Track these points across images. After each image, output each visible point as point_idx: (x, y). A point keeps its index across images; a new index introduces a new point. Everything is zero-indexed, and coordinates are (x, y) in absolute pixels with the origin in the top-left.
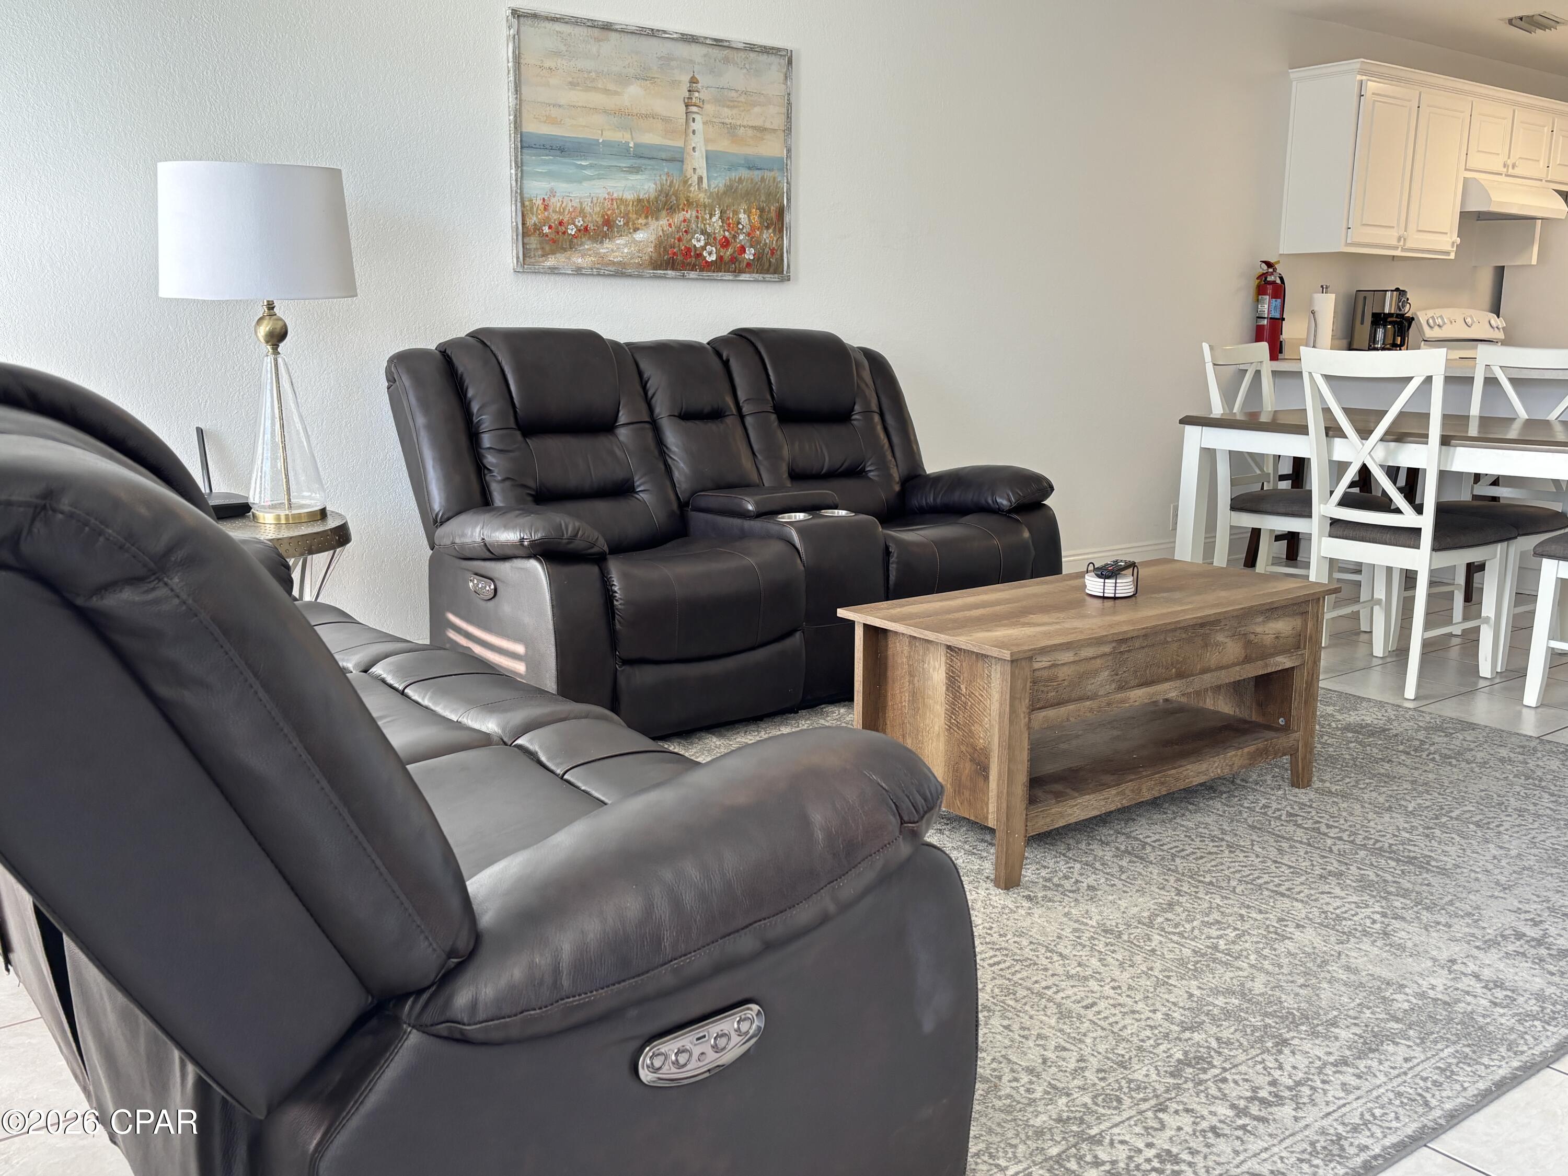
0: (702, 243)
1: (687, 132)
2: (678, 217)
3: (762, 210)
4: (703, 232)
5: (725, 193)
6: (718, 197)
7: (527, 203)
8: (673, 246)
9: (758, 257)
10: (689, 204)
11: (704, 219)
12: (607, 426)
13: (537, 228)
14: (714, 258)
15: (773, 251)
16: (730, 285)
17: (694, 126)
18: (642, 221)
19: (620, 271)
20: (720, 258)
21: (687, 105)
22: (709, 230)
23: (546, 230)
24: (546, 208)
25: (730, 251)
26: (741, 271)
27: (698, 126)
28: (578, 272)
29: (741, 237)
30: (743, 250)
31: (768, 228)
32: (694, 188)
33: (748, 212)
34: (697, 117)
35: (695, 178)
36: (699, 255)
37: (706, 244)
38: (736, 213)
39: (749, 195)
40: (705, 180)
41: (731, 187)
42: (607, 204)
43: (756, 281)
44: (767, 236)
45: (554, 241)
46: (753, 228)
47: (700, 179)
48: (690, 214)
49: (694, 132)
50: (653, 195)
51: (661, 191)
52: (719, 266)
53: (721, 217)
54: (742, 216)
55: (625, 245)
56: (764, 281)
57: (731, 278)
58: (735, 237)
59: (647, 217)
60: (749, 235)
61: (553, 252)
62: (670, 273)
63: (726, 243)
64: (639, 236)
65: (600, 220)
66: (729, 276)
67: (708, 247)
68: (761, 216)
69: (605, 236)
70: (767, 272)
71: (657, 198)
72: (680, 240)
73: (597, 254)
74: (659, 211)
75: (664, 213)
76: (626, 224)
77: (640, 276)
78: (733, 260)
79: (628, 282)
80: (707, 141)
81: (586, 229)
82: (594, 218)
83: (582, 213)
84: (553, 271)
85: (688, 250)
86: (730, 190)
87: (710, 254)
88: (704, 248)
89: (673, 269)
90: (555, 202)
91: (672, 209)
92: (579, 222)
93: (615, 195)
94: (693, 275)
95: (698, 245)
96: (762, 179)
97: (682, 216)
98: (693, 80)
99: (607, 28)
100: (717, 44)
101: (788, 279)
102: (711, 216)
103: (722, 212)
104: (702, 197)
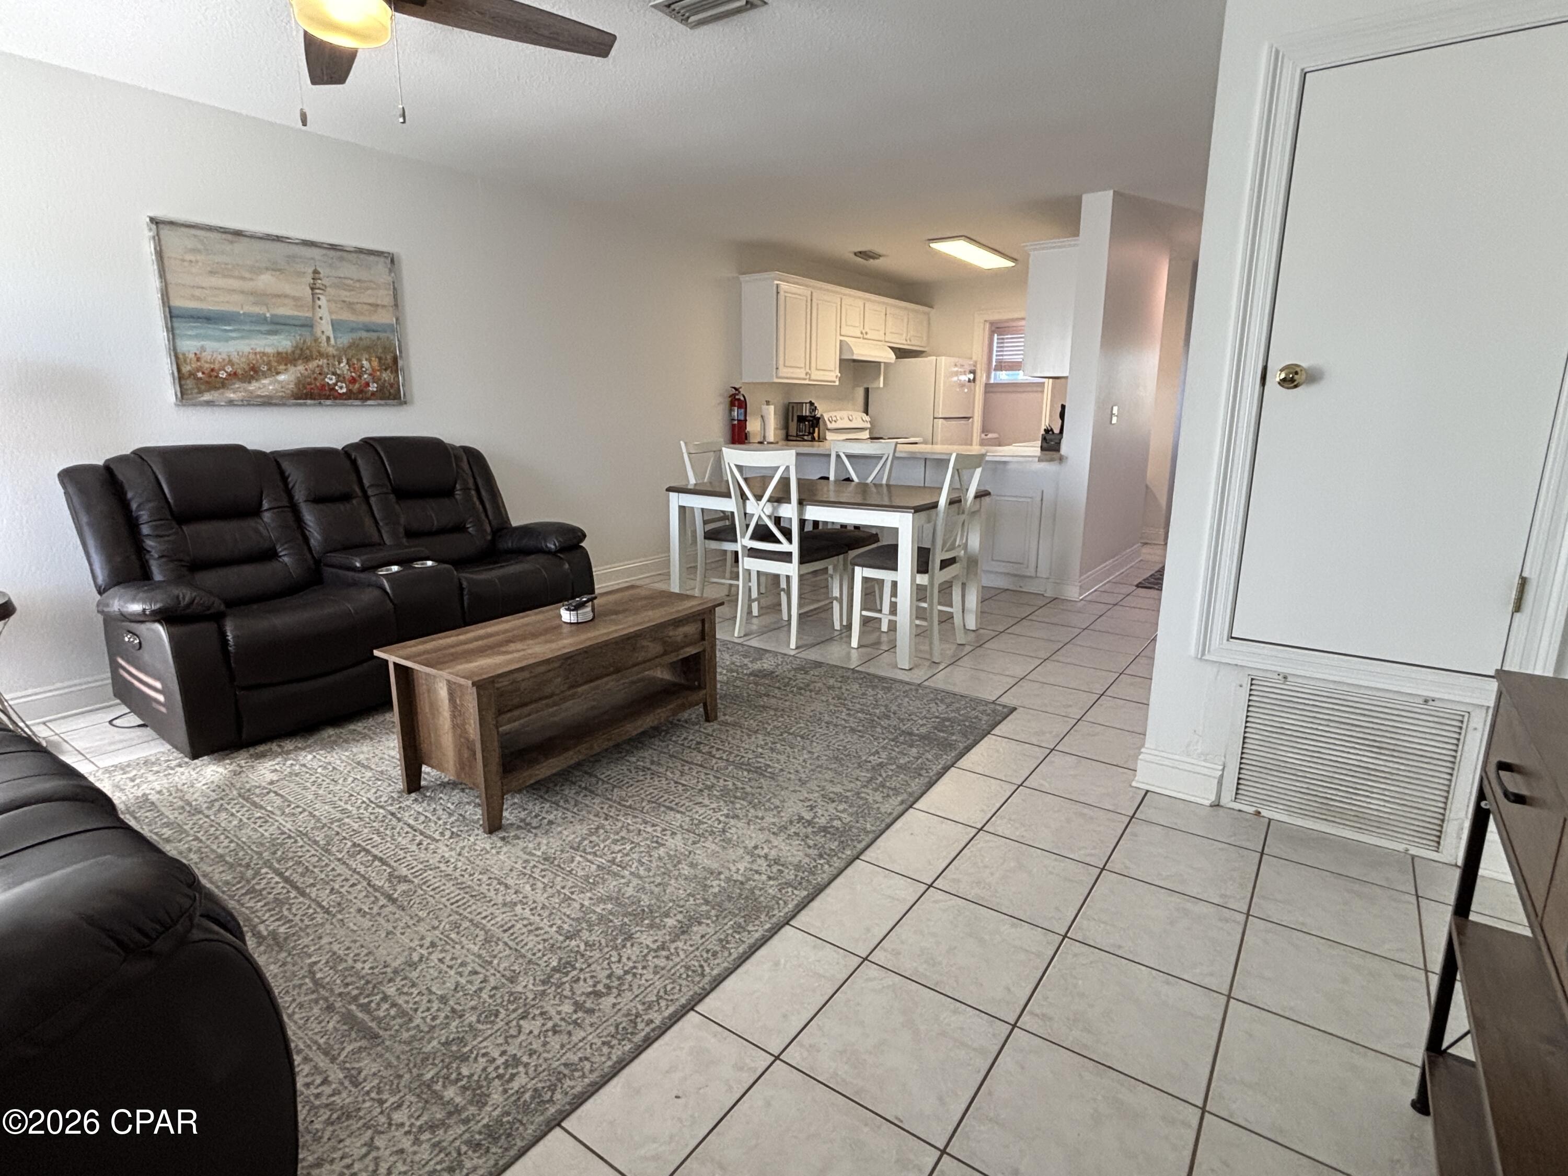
0: (334, 381)
1: (314, 306)
2: (312, 365)
3: (380, 359)
4: (334, 374)
5: (349, 347)
6: (345, 350)
7: (181, 356)
8: (310, 384)
9: (381, 389)
10: (321, 355)
11: (334, 365)
12: (256, 512)
13: (192, 374)
14: (344, 390)
15: (391, 385)
16: (360, 409)
17: (319, 303)
18: (282, 367)
19: (267, 402)
20: (350, 391)
21: (312, 289)
22: (338, 372)
24: (198, 360)
25: (357, 386)
26: (368, 399)
27: (323, 301)
28: (231, 403)
29: (366, 376)
30: (368, 385)
31: (386, 370)
32: (324, 344)
33: (369, 360)
34: (322, 297)
35: (324, 338)
36: (333, 389)
37: (337, 382)
38: (359, 360)
39: (367, 349)
40: (332, 339)
41: (354, 343)
42: (252, 356)
43: (379, 405)
44: (386, 376)
45: (207, 382)
46: (373, 370)
47: (328, 338)
48: (323, 362)
49: (320, 307)
50: (290, 349)
51: (296, 347)
52: (349, 395)
53: (348, 363)
54: (364, 362)
55: (270, 384)
56: (386, 405)
57: (360, 404)
58: (360, 377)
59: (286, 365)
60: (370, 375)
61: (208, 390)
62: (309, 402)
63: (353, 381)
64: (282, 377)
65: (247, 368)
66: (358, 402)
67: (339, 384)
68: (380, 362)
69: (252, 378)
70: (389, 398)
71: (293, 352)
72: (315, 379)
73: (246, 390)
74: (295, 360)
75: (300, 362)
76: (269, 369)
77: (284, 405)
78: (361, 391)
79: (275, 410)
80: (331, 313)
81: (235, 374)
82: (241, 365)
83: (231, 363)
84: (209, 404)
85: (323, 386)
86: (353, 345)
87: (341, 388)
88: (336, 384)
89: (311, 398)
90: (206, 356)
91: (307, 359)
92: (229, 369)
93: (258, 350)
94: (328, 402)
95: (331, 382)
96: (379, 338)
97: (315, 363)
98: (316, 272)
99: (238, 233)
100: (333, 247)
101: (405, 403)
102: (340, 363)
103: (348, 360)
104: (331, 351)
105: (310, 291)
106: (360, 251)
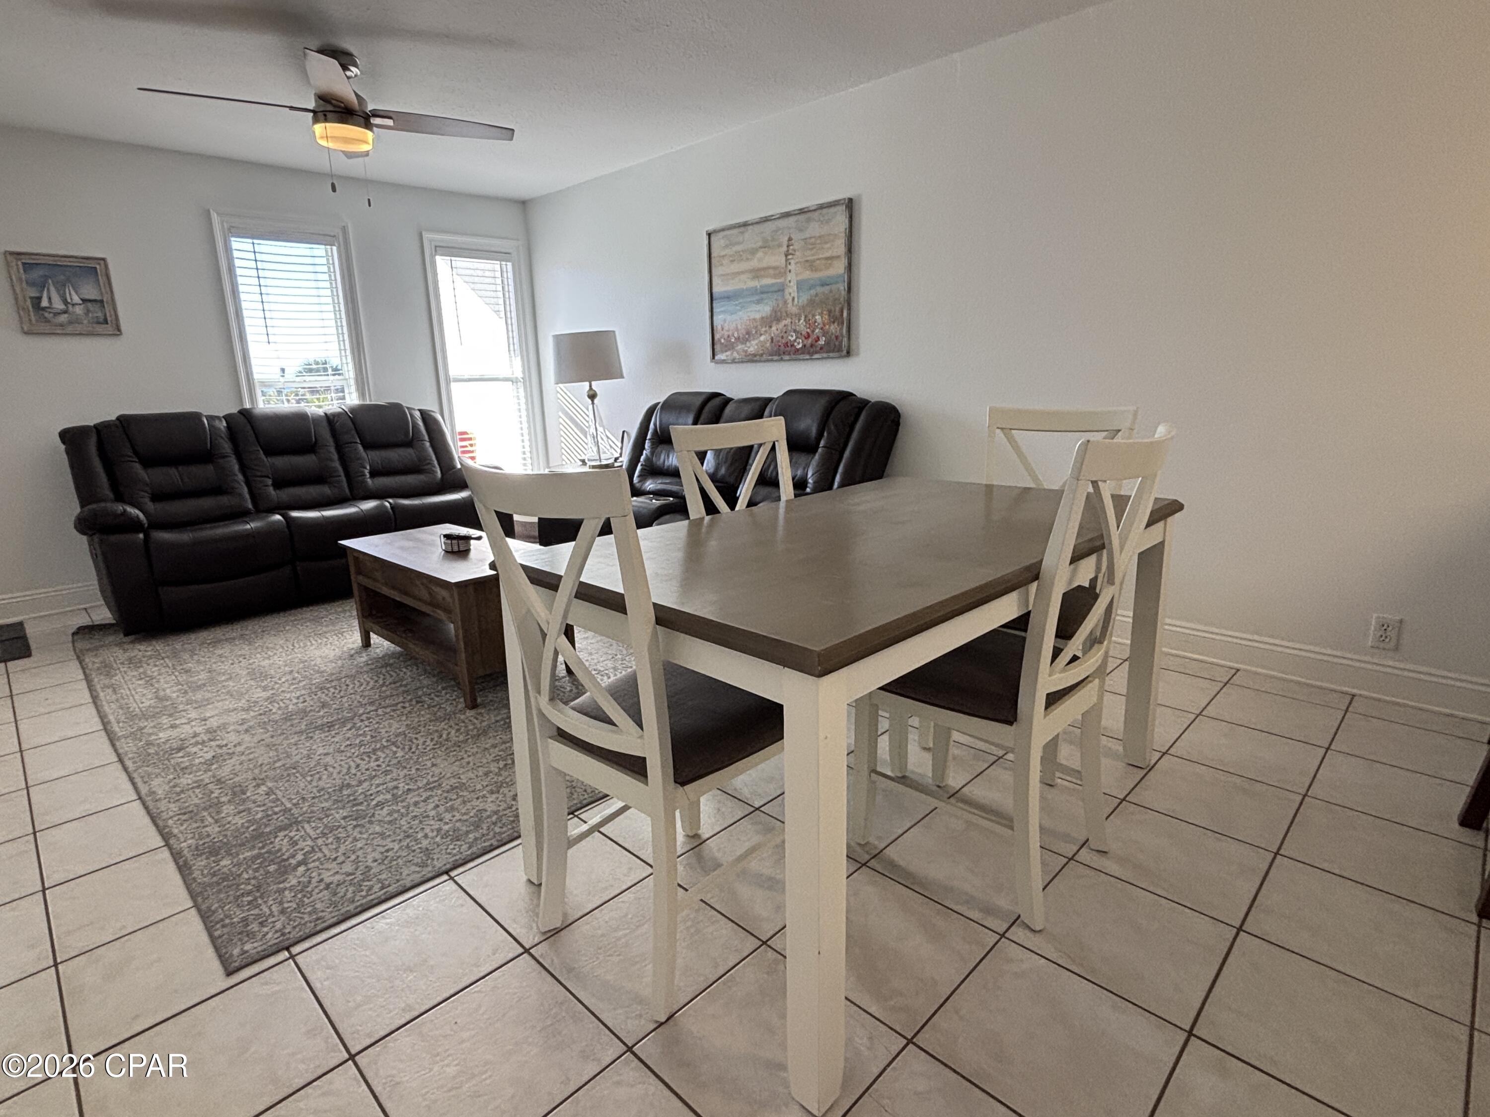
0: (794, 338)
1: (787, 271)
2: (781, 324)
3: (830, 312)
4: (795, 331)
5: (807, 305)
6: (803, 308)
8: (779, 341)
9: (827, 343)
10: (788, 315)
11: (795, 323)
14: (800, 346)
15: (837, 337)
16: (809, 362)
17: (789, 267)
18: (764, 329)
19: (753, 358)
20: (805, 346)
21: (786, 256)
22: (798, 329)
23: (723, 341)
24: (723, 329)
25: (810, 341)
26: (816, 353)
27: (793, 266)
28: (734, 360)
29: (817, 331)
30: (818, 339)
31: (834, 322)
32: (790, 305)
33: (821, 314)
34: (792, 262)
36: (792, 346)
37: (797, 338)
38: (814, 316)
40: (796, 299)
41: (811, 300)
43: (824, 358)
44: (834, 328)
45: (725, 345)
46: (824, 324)
48: (788, 321)
49: (790, 271)
50: (769, 313)
51: (773, 310)
52: (804, 350)
53: (805, 320)
54: (817, 317)
55: (756, 344)
56: (830, 358)
57: (808, 357)
58: (813, 331)
59: (766, 326)
60: (822, 329)
61: (726, 351)
63: (808, 336)
64: (762, 338)
65: (744, 331)
67: (798, 340)
68: (829, 315)
69: (747, 340)
70: (833, 351)
71: (771, 315)
72: (782, 337)
73: (743, 350)
74: (771, 321)
75: (774, 323)
76: (757, 332)
77: (761, 361)
78: (812, 346)
80: (796, 275)
81: (739, 338)
83: (737, 330)
84: (724, 361)
85: (788, 342)
86: (811, 302)
87: (799, 344)
88: (795, 341)
89: (779, 354)
90: (726, 325)
91: (778, 320)
92: (736, 334)
94: (787, 357)
95: (792, 339)
96: (831, 291)
97: (784, 322)
98: (790, 239)
99: (745, 225)
100: (802, 211)
101: (848, 354)
102: (799, 320)
103: (806, 317)
104: (794, 310)
105: (784, 258)
106: (821, 207)
